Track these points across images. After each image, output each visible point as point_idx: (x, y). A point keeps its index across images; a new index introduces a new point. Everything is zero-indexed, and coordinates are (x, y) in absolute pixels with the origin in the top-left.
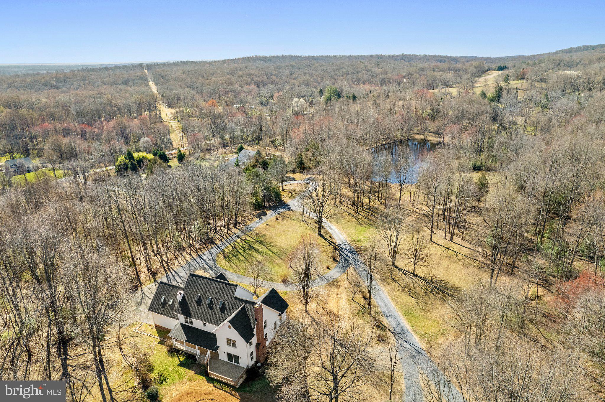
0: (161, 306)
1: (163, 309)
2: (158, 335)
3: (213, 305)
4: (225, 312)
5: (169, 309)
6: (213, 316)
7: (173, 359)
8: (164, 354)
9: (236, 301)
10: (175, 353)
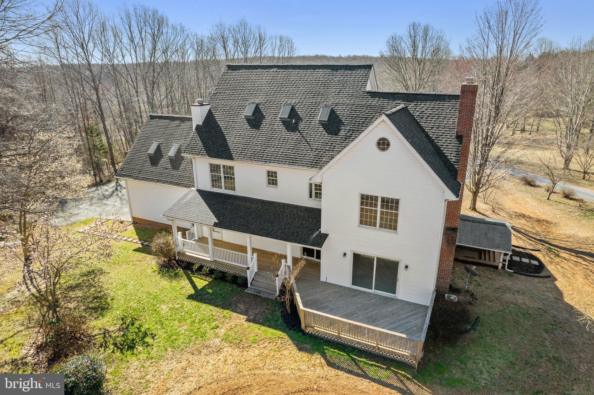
0: (149, 163)
1: (153, 169)
2: (137, 237)
3: (299, 119)
4: (342, 133)
5: (169, 166)
6: (303, 146)
7: (175, 283)
8: (149, 271)
9: (375, 102)
10: (180, 271)
